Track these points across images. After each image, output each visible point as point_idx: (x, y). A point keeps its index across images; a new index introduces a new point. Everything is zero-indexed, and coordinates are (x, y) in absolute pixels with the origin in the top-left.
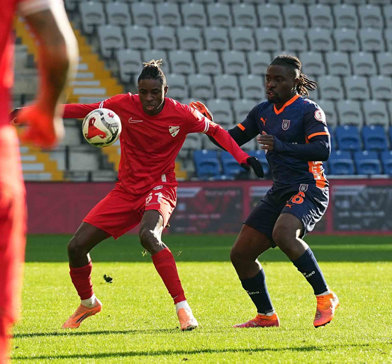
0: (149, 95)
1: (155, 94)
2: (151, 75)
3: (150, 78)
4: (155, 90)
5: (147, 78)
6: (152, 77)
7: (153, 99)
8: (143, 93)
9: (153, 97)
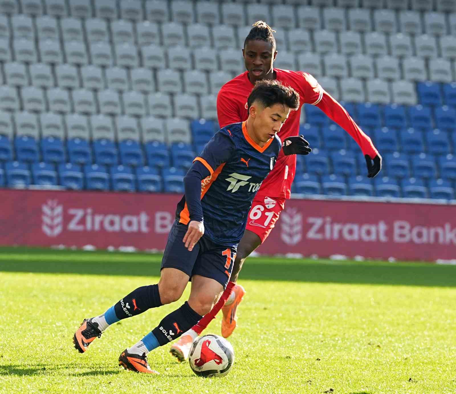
0: (259, 58)
1: (266, 58)
2: (263, 37)
3: (260, 39)
4: (264, 53)
5: (257, 39)
6: (263, 39)
7: (262, 63)
8: (251, 56)
9: (262, 62)
